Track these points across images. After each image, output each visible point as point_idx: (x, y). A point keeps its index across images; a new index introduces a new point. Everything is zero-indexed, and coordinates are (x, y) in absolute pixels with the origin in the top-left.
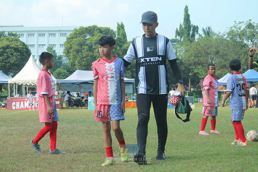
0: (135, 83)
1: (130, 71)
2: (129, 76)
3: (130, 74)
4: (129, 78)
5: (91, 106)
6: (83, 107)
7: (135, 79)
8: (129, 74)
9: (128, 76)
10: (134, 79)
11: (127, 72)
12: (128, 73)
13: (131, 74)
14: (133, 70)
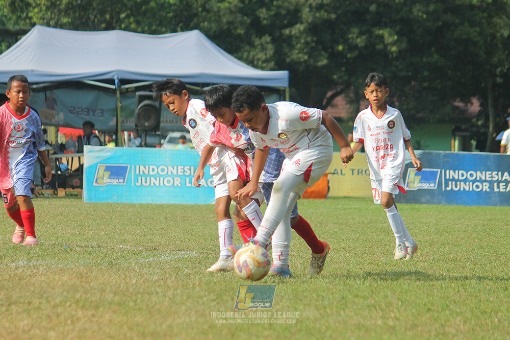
0: (287, 90)
1: (267, 38)
2: (266, 61)
3: (270, 52)
4: (263, 69)
5: (95, 184)
6: (61, 192)
7: (290, 73)
8: (264, 49)
9: (258, 60)
10: (284, 74)
11: (257, 42)
12: (262, 45)
13: (276, 53)
14: (281, 35)
